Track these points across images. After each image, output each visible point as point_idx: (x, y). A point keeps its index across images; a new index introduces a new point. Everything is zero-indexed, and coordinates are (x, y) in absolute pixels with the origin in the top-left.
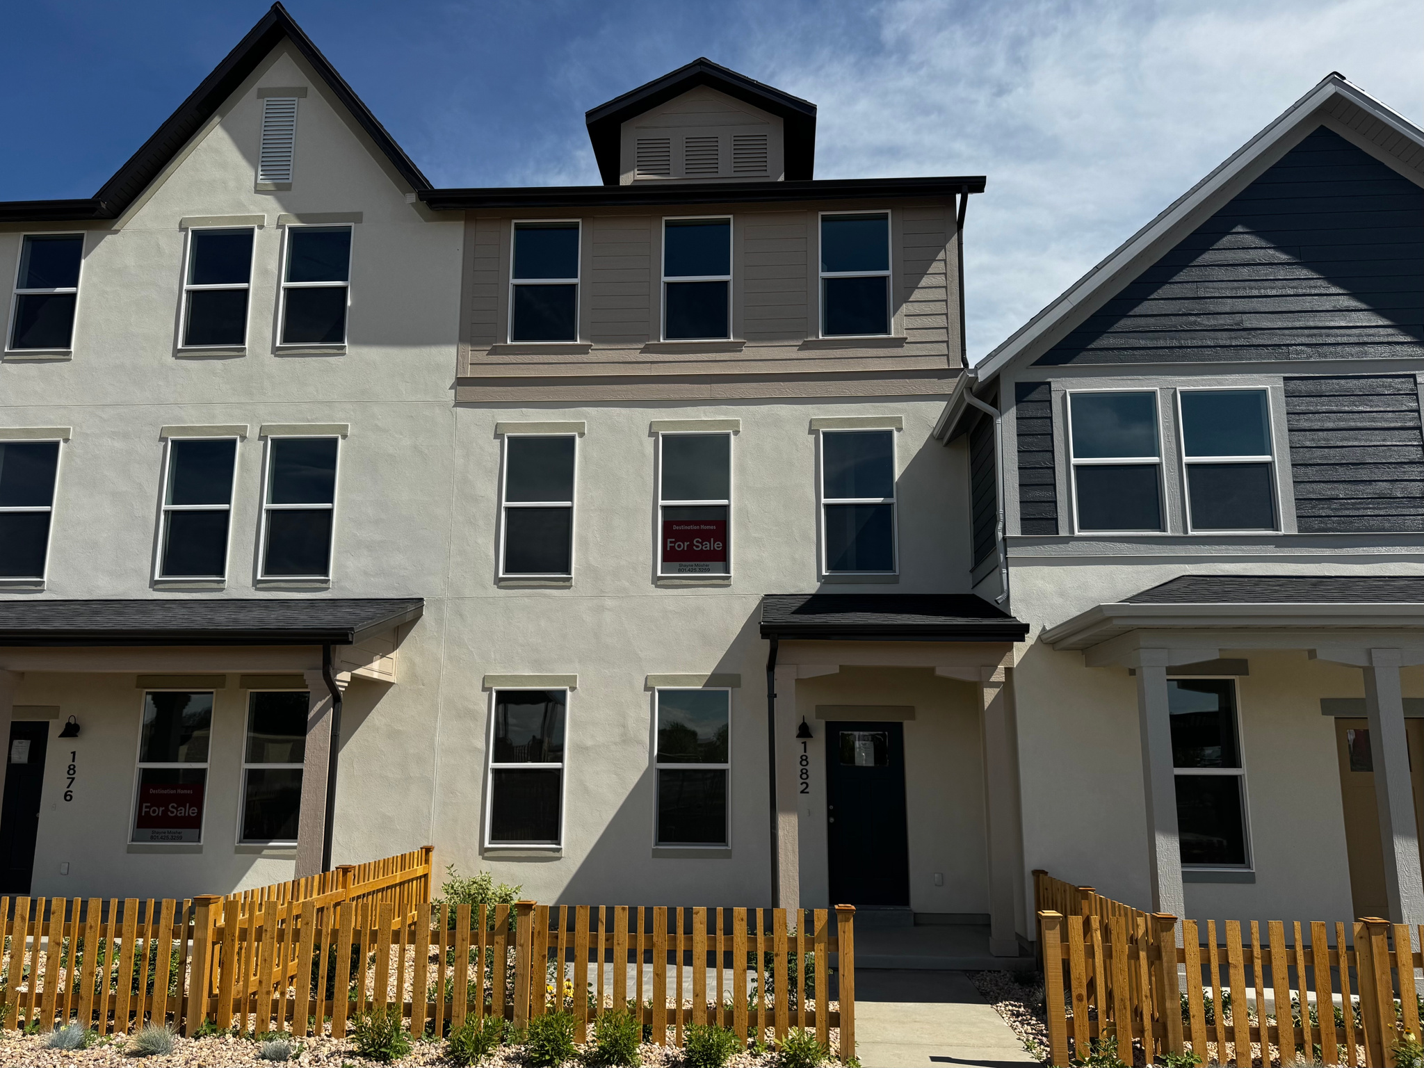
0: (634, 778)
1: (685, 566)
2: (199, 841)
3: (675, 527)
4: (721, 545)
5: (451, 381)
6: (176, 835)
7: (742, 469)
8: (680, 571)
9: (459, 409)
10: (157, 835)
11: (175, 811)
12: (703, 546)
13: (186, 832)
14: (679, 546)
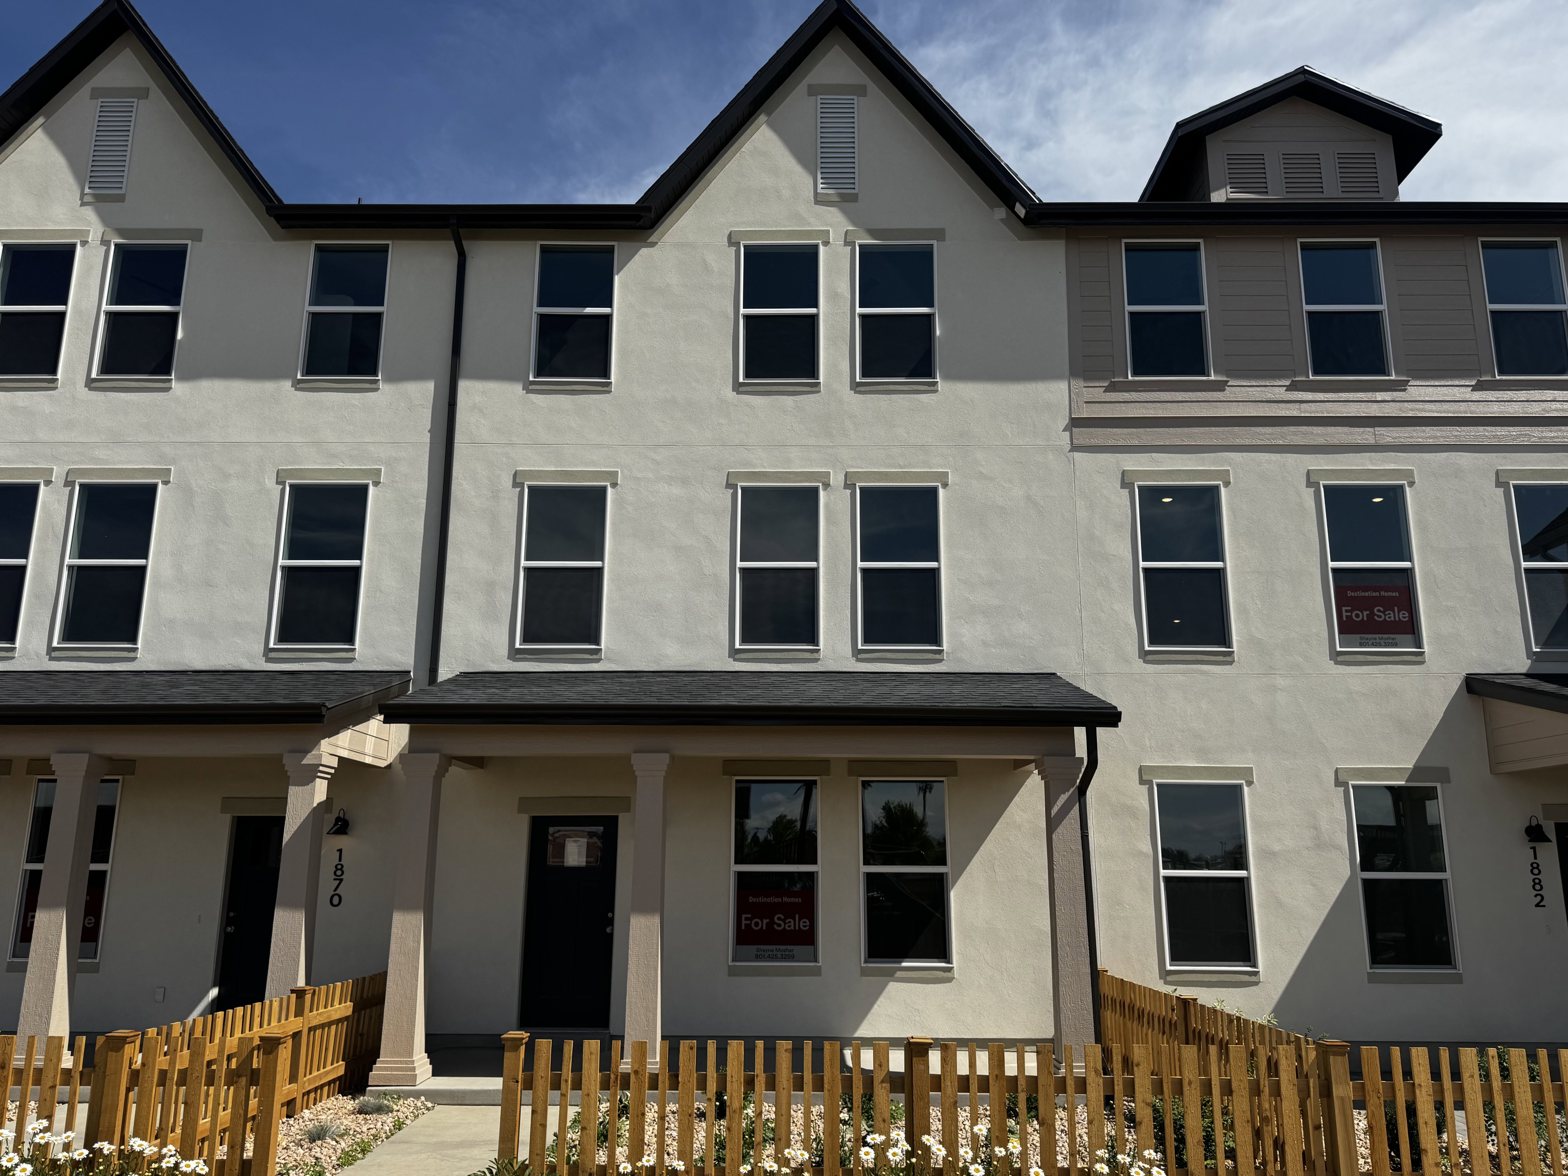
0: (1334, 890)
1: (1367, 639)
2: (816, 961)
3: (1350, 593)
4: (1407, 615)
5: (1064, 421)
6: (787, 953)
7: (1423, 528)
8: (1361, 645)
9: (1077, 455)
10: (763, 953)
11: (781, 923)
12: (1385, 615)
13: (797, 949)
14: (1357, 616)
